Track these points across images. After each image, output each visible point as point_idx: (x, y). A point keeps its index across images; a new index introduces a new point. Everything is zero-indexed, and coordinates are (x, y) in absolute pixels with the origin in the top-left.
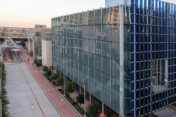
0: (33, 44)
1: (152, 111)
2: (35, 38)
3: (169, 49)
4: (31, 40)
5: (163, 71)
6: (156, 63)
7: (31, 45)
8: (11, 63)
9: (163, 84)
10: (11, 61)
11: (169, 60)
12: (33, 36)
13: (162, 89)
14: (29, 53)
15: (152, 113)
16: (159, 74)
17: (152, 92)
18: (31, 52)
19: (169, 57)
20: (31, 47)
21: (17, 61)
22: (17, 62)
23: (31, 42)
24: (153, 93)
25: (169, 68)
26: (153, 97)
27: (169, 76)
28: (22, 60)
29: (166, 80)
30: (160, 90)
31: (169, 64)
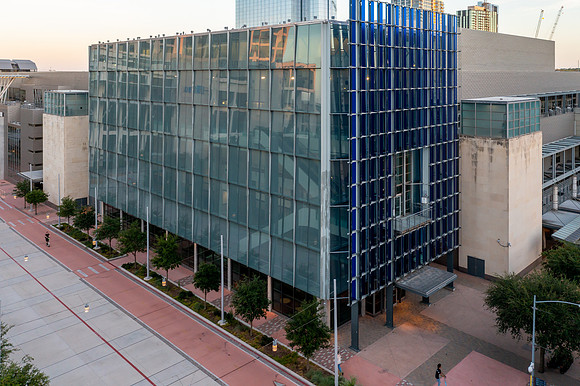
1: (394, 278)
3: (432, 123)
5: (418, 179)
6: (401, 160)
9: (418, 209)
11: (431, 149)
13: (417, 222)
15: (394, 284)
16: (408, 187)
17: (395, 231)
19: (431, 142)
24: (397, 233)
25: (431, 168)
26: (397, 243)
27: (431, 187)
29: (425, 200)
30: (412, 224)
31: (431, 161)
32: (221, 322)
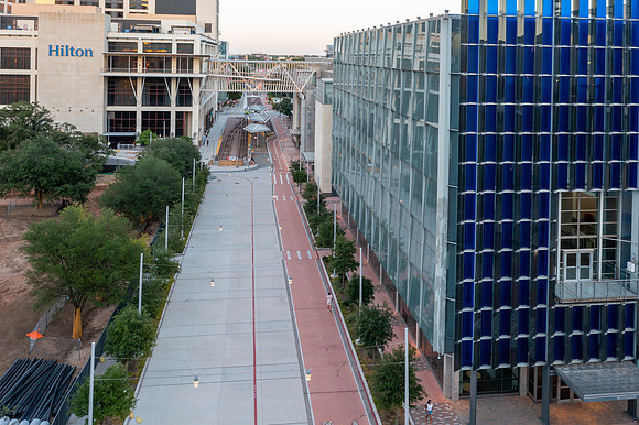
0: (302, 112)
2: (308, 92)
8: (234, 168)
10: (235, 161)
12: (304, 86)
21: (250, 164)
22: (251, 166)
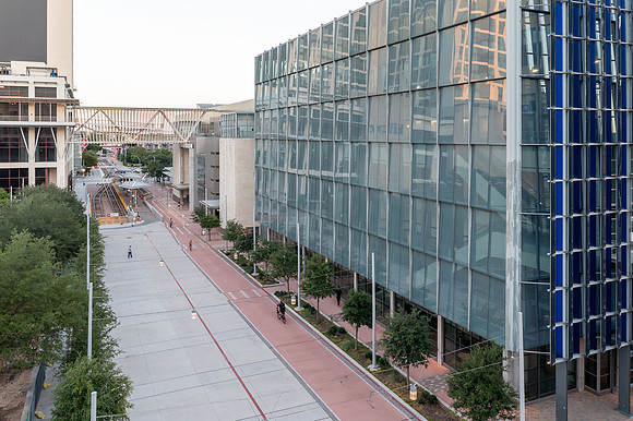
0: (191, 162)
2: (197, 139)
4: (184, 151)
7: (183, 168)
8: (119, 225)
10: (116, 218)
12: (189, 135)
14: (175, 198)
18: (182, 191)
20: (183, 173)
23: (183, 155)
28: (154, 215)
32: (372, 367)
